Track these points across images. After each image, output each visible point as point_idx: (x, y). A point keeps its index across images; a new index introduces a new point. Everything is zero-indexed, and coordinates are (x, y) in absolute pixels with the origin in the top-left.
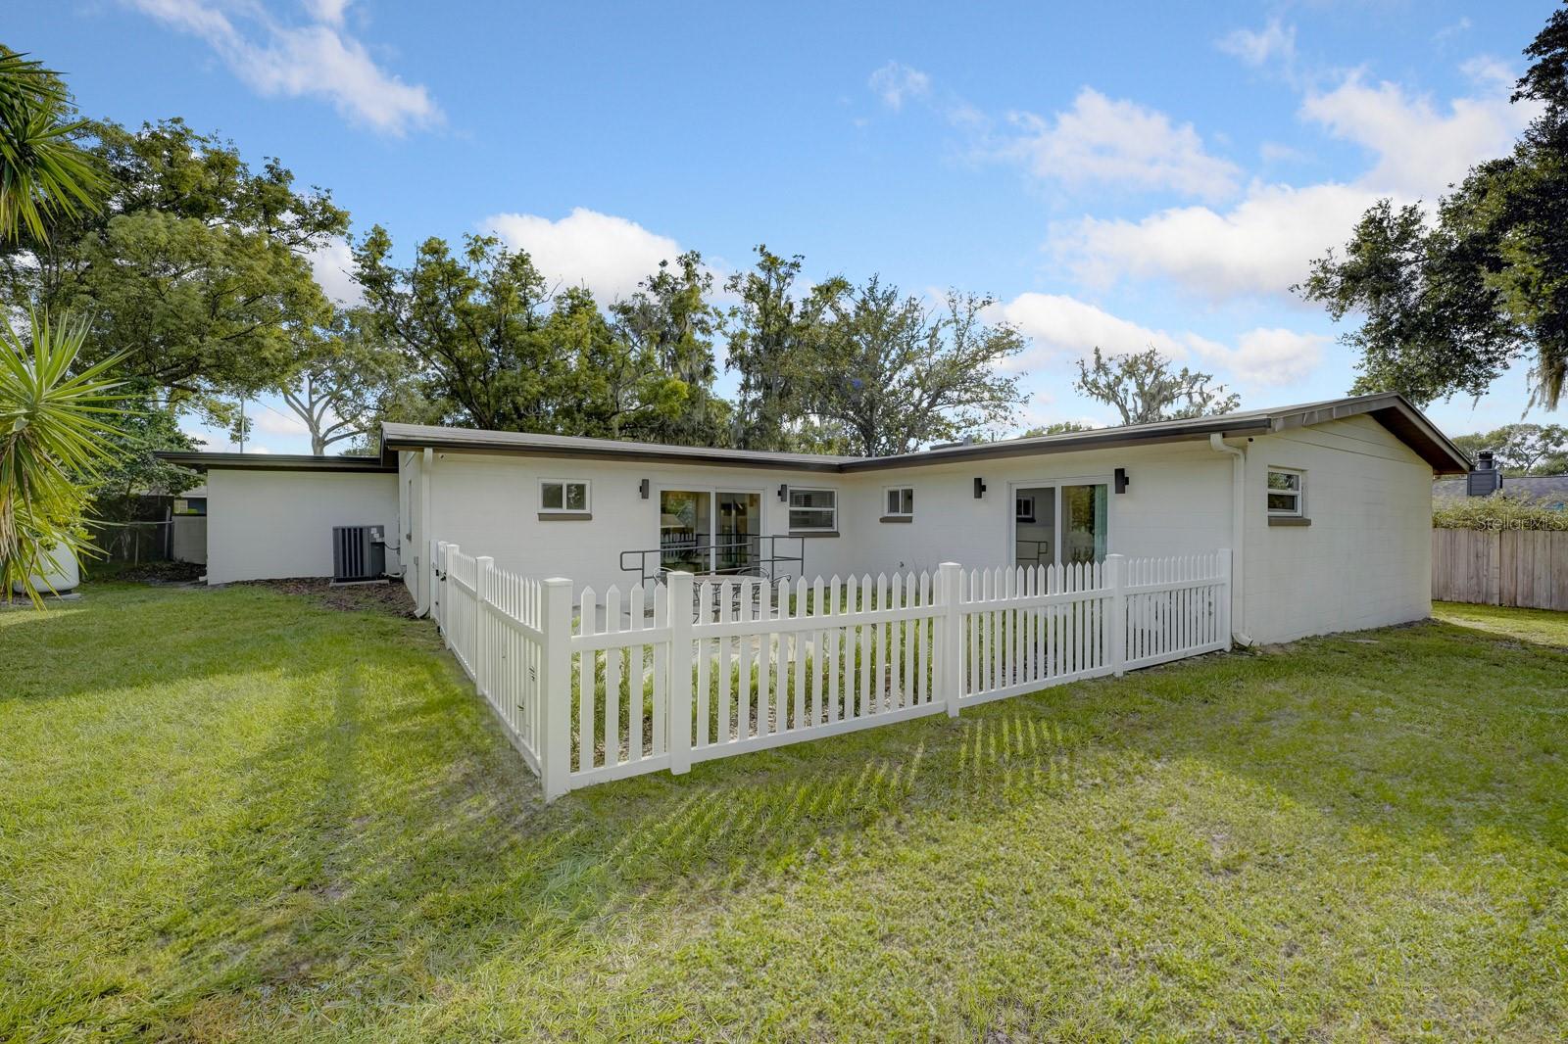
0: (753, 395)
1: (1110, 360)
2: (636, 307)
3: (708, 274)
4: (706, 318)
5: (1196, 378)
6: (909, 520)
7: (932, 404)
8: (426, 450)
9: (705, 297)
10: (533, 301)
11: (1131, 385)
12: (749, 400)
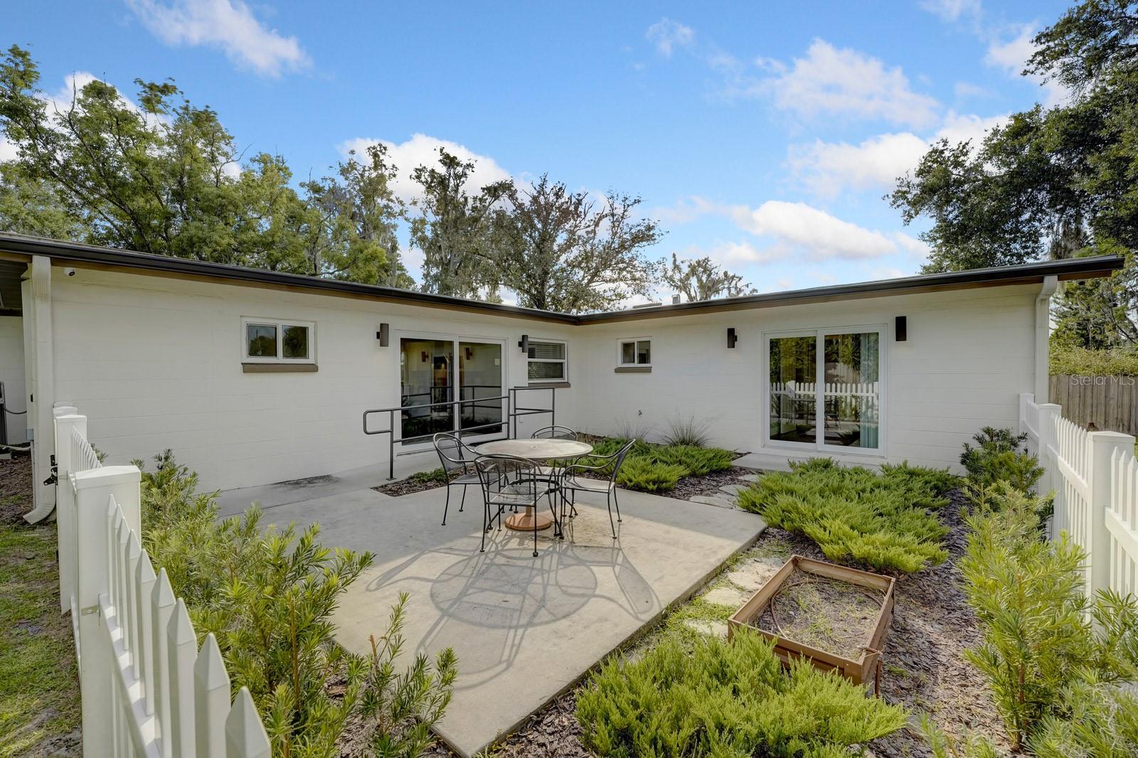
0: (434, 271)
1: (682, 262)
2: (327, 188)
3: (394, 166)
4: (391, 204)
5: (733, 277)
6: (649, 370)
7: (590, 281)
8: (36, 258)
9: (390, 185)
10: (222, 159)
11: (694, 281)
12: (432, 274)
